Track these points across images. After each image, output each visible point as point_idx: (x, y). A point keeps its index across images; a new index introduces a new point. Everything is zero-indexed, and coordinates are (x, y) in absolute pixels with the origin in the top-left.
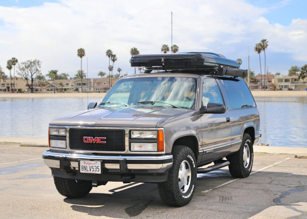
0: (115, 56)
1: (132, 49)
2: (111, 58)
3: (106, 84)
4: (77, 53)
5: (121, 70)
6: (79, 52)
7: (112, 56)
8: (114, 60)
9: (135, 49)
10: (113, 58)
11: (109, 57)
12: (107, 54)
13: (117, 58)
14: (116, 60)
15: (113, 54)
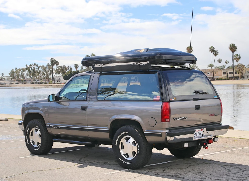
0: (217, 51)
1: (230, 45)
2: (214, 53)
3: (209, 74)
4: (187, 50)
5: (228, 62)
6: (187, 49)
7: (214, 52)
8: (216, 55)
9: (233, 44)
10: (215, 53)
11: (212, 52)
12: (210, 50)
13: (218, 53)
14: (218, 54)
15: (215, 50)
